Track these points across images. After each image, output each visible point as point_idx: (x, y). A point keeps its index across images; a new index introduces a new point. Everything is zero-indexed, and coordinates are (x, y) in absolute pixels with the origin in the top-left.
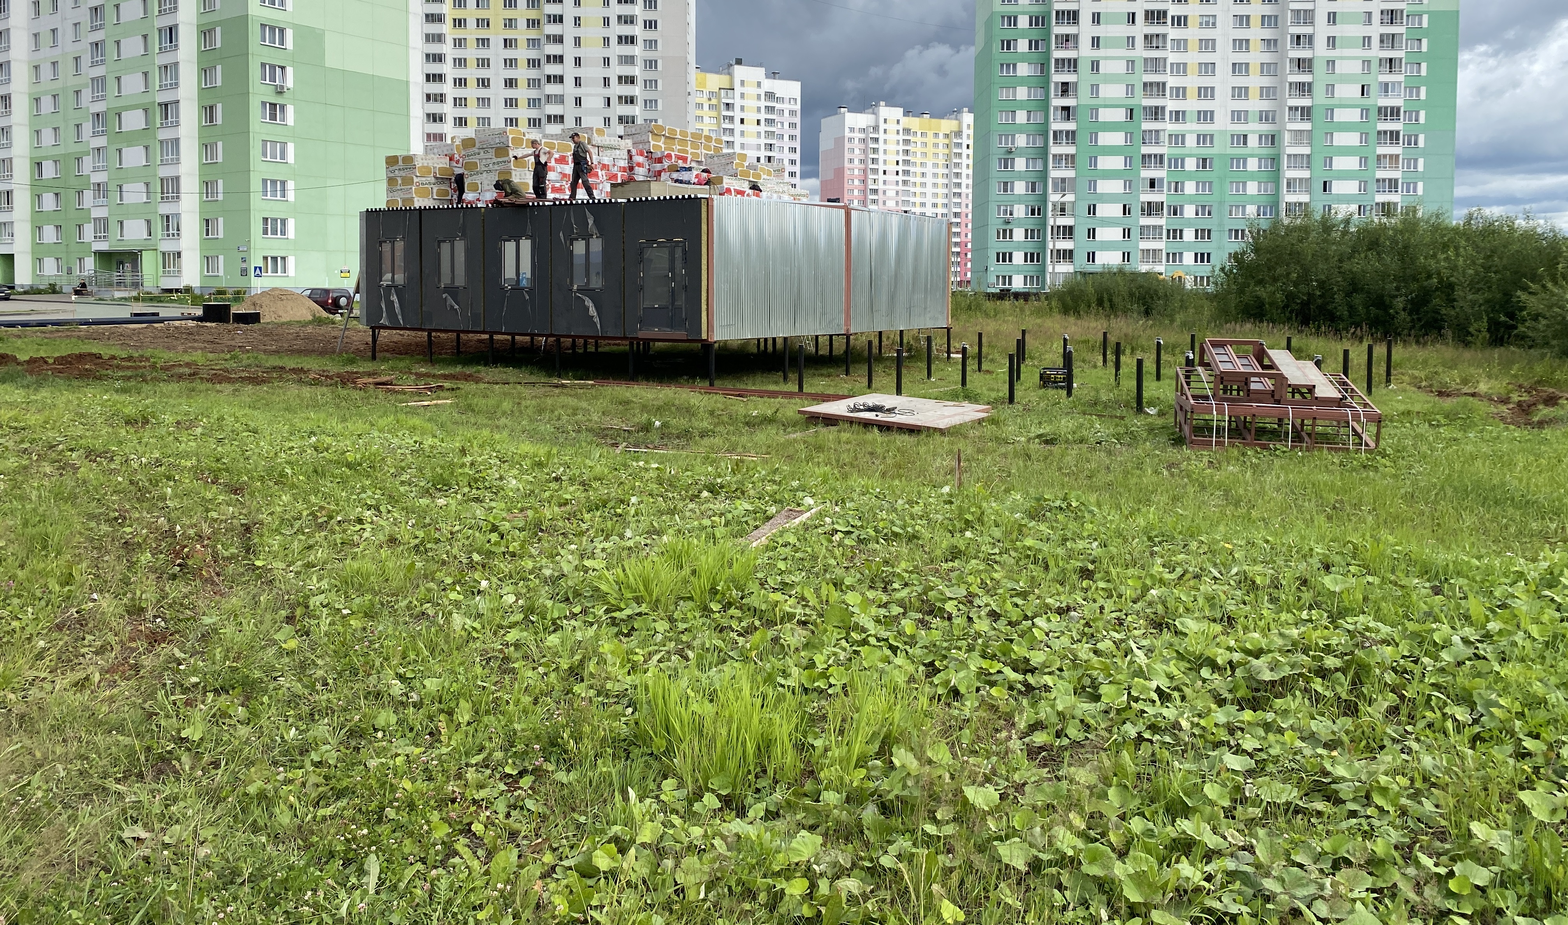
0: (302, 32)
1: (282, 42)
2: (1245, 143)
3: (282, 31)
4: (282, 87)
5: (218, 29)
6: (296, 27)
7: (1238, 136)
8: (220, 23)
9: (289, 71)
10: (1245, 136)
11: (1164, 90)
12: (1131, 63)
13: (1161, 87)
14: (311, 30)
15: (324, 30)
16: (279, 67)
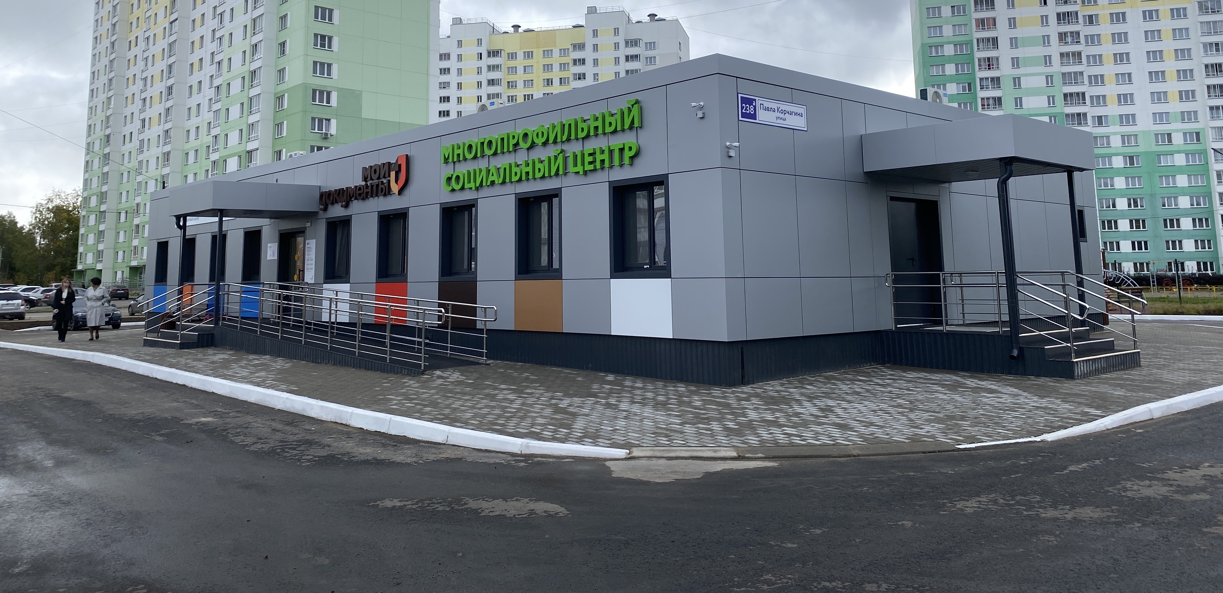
0: (345, 94)
1: (328, 102)
2: (1170, 141)
3: (329, 94)
4: (326, 134)
5: (286, 95)
6: (339, 90)
7: (1163, 135)
8: (287, 91)
9: (333, 122)
10: (1169, 135)
11: (1084, 99)
12: (1049, 78)
13: (1081, 97)
14: (352, 91)
15: (361, 91)
16: (326, 119)
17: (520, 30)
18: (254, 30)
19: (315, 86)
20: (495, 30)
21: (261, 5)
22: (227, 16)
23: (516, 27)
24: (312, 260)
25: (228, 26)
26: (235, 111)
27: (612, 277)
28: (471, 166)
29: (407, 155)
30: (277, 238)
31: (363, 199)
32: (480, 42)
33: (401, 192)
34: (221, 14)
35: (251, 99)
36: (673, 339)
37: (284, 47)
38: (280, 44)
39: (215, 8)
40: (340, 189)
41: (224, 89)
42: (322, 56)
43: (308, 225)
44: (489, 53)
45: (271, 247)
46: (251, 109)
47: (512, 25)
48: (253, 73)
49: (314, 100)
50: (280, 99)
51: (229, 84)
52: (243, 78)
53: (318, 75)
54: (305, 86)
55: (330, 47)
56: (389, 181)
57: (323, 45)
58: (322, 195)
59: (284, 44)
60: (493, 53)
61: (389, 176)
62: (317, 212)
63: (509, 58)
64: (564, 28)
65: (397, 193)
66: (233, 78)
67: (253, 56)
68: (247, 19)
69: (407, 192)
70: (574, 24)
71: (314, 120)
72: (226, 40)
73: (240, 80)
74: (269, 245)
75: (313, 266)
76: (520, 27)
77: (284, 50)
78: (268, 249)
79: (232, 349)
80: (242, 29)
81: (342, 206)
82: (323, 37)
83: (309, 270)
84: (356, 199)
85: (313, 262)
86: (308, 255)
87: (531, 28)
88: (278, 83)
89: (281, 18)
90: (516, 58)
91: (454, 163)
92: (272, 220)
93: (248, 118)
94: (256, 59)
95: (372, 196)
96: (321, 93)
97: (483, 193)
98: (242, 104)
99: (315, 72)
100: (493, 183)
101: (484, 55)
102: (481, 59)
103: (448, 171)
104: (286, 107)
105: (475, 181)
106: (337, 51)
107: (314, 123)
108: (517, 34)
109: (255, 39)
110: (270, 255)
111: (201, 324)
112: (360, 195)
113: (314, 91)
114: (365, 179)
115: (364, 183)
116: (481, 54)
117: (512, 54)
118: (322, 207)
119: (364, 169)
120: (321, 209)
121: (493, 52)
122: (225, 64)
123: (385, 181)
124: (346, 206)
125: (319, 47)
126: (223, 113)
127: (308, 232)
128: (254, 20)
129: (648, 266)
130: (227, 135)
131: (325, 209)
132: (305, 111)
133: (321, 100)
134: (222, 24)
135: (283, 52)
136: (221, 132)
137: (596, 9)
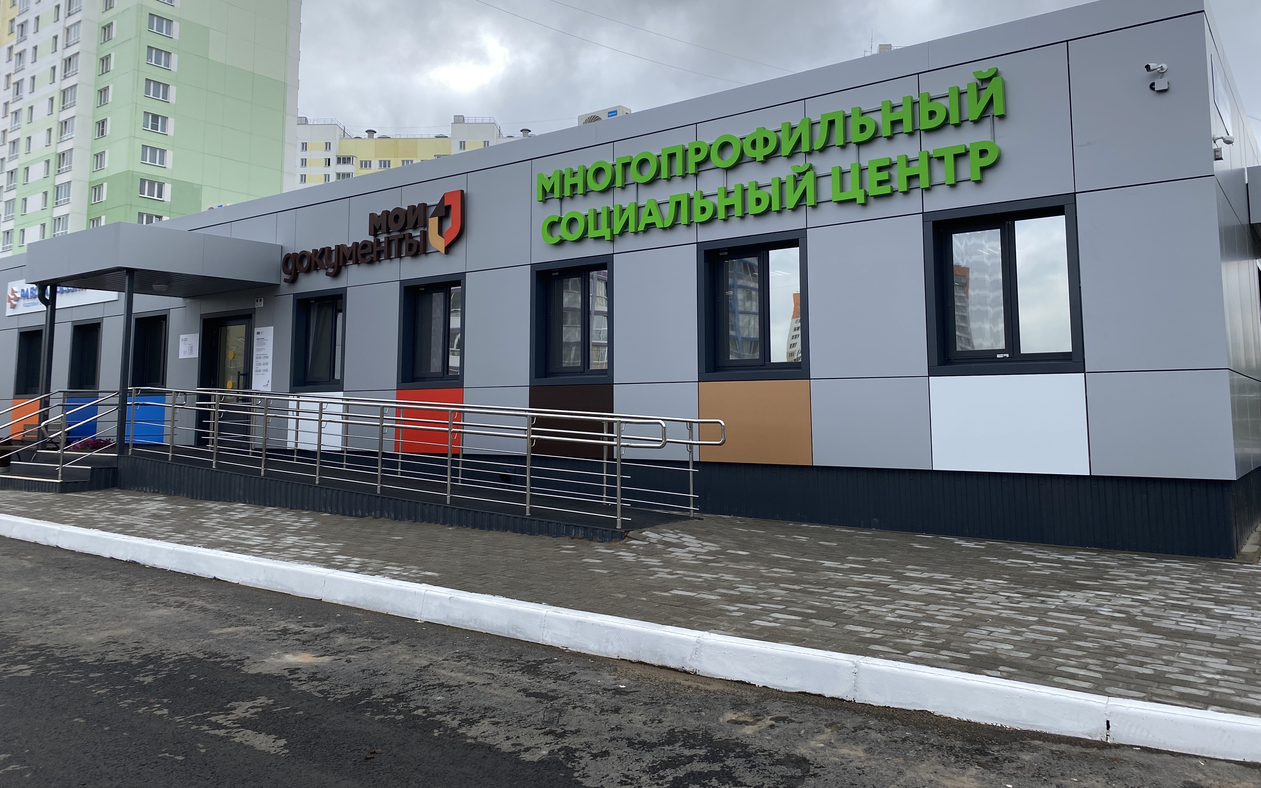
0: (180, 187)
1: (160, 196)
3: (161, 186)
5: (105, 185)
6: (174, 182)
8: (106, 179)
9: (166, 220)
14: (190, 185)
15: (201, 185)
16: (157, 217)
17: (376, 136)
18: (63, 103)
19: (144, 175)
20: (345, 134)
21: (74, 73)
22: (26, 86)
23: (371, 132)
24: (267, 357)
25: (27, 98)
26: (35, 202)
27: (933, 372)
28: (601, 204)
29: (462, 191)
30: (197, 325)
31: (371, 262)
32: (328, 146)
33: (448, 249)
34: (18, 84)
35: (58, 187)
36: (1090, 477)
37: (103, 126)
38: (98, 123)
39: (8, 76)
40: (324, 249)
41: (20, 174)
42: (154, 140)
43: (260, 305)
44: (339, 160)
45: (186, 340)
46: (57, 199)
47: (366, 130)
48: (62, 156)
49: (142, 192)
50: (96, 188)
51: (27, 169)
52: (48, 162)
53: (148, 162)
54: (128, 175)
55: (164, 129)
56: (425, 235)
57: (155, 127)
58: (287, 259)
59: (103, 123)
60: (344, 160)
61: (426, 225)
62: (277, 286)
63: (362, 167)
64: (427, 137)
65: (443, 251)
66: (34, 162)
67: (61, 135)
68: (55, 90)
69: (460, 250)
70: (438, 134)
71: (141, 217)
72: (24, 115)
73: (43, 164)
74: (182, 337)
75: (270, 367)
76: (375, 132)
77: (103, 131)
78: (181, 343)
79: (158, 492)
80: (47, 102)
81: (328, 274)
82: (155, 117)
83: (261, 373)
84: (357, 262)
85: (270, 360)
86: (258, 350)
87: (388, 135)
88: (95, 170)
89: (101, 91)
90: (370, 167)
91: (561, 199)
92: (188, 301)
93: (53, 211)
94: (65, 138)
95: (389, 258)
96: (152, 183)
97: (628, 243)
98: (46, 193)
99: (144, 158)
100: (650, 226)
101: (334, 161)
102: (329, 165)
103: (552, 211)
104: (104, 198)
105: (610, 225)
106: (172, 135)
107: (141, 220)
108: (371, 140)
109: (65, 116)
110: (185, 352)
111: (94, 454)
112: (364, 256)
113: (143, 181)
114: (374, 231)
115: (371, 239)
116: (329, 160)
117: (366, 162)
118: (287, 277)
119: (372, 216)
120: (285, 281)
121: (344, 158)
122: (23, 144)
123: (416, 233)
124: (336, 274)
125: (150, 129)
126: (19, 204)
127: (257, 317)
128: (64, 92)
129: (1007, 355)
130: (23, 231)
131: (293, 280)
132: (131, 205)
133: (151, 193)
134: (20, 94)
135: (102, 133)
136: (15, 226)
137: (464, 119)
